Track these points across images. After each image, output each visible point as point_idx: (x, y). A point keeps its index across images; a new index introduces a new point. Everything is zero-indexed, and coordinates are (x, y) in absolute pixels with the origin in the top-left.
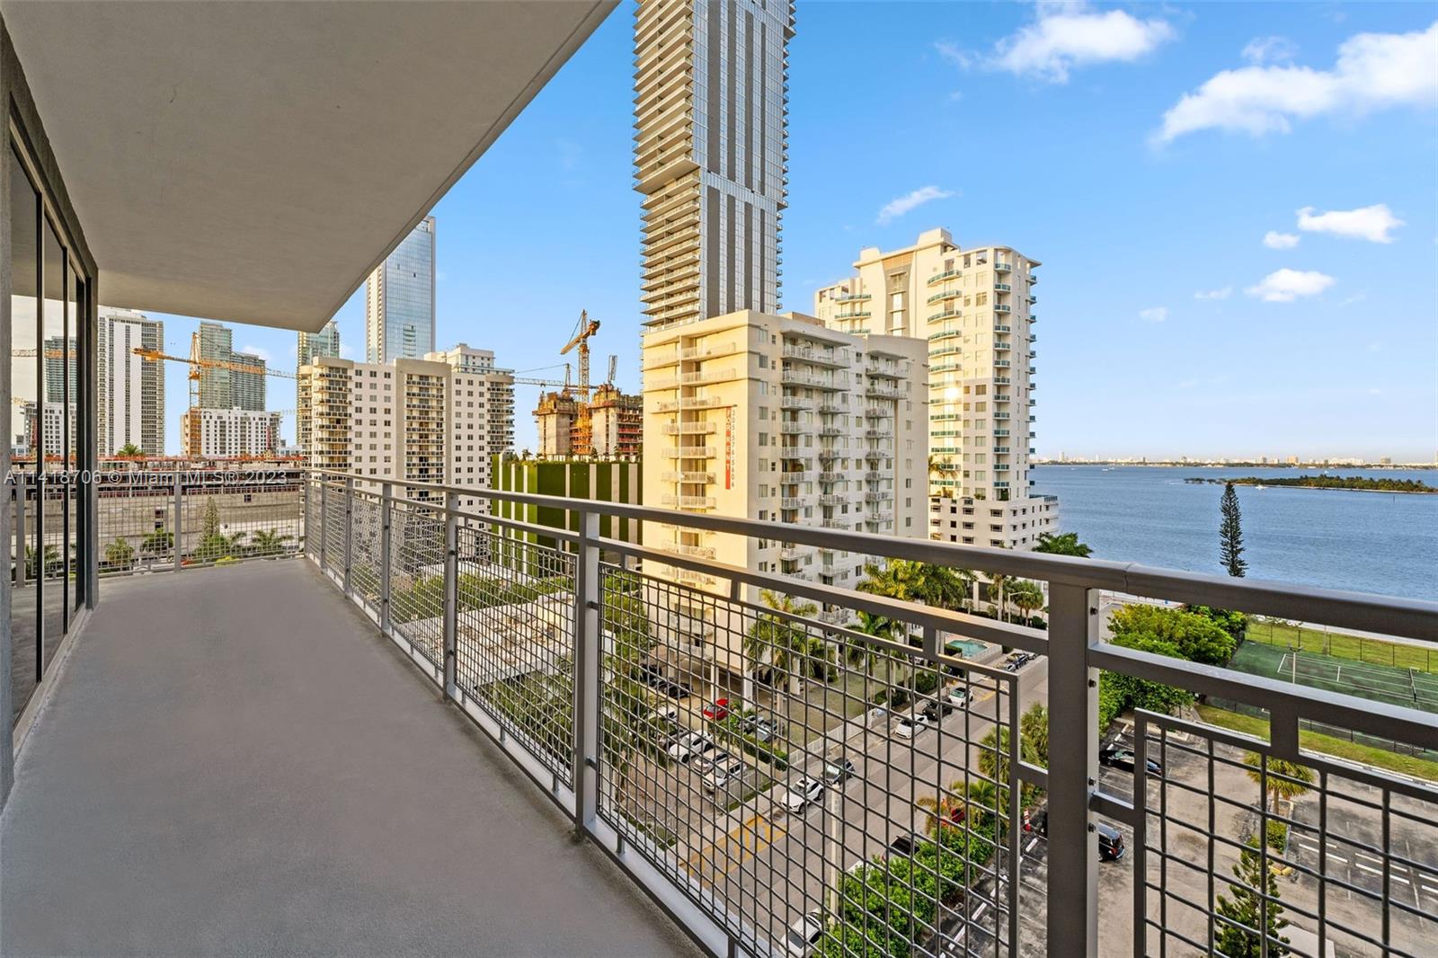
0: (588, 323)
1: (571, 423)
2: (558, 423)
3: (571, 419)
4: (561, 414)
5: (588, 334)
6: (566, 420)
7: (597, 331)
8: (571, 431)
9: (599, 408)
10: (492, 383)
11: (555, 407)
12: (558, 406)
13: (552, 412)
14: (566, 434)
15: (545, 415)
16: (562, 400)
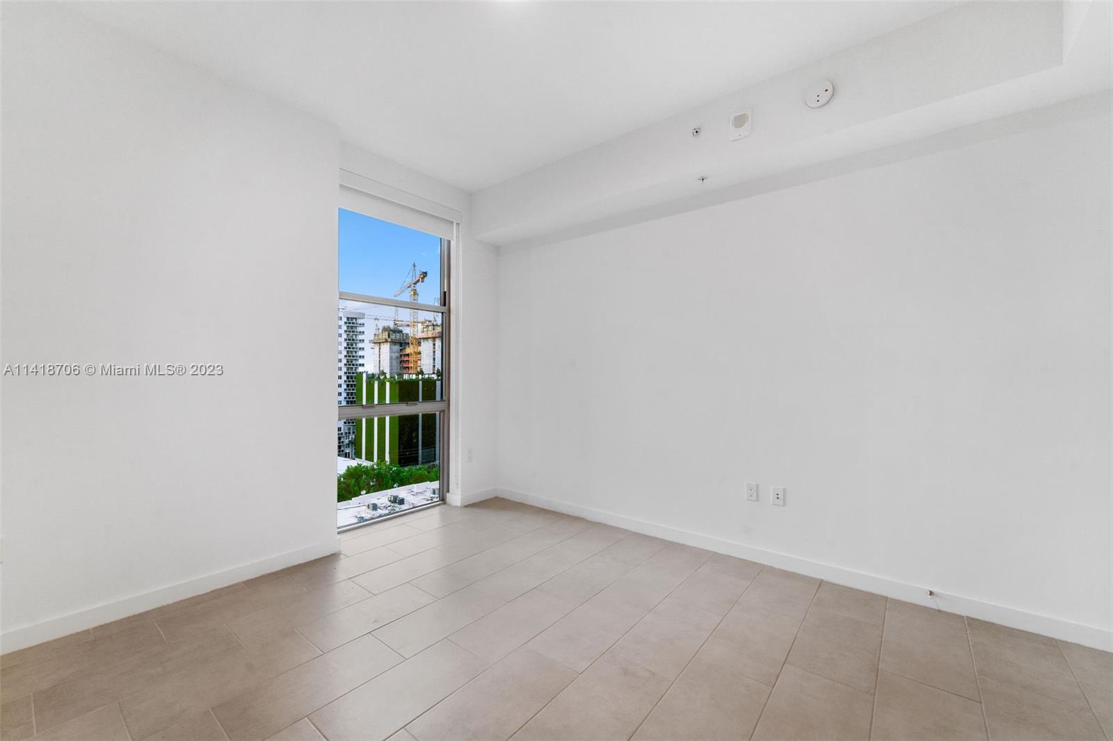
0: (418, 273)
1: (401, 350)
2: (391, 349)
3: (401, 346)
4: (393, 342)
5: (418, 281)
6: (397, 348)
7: (425, 279)
8: (401, 356)
9: (428, 338)
10: (348, 318)
11: (389, 337)
12: (391, 336)
13: (386, 341)
14: (397, 358)
15: (380, 343)
16: (394, 331)
